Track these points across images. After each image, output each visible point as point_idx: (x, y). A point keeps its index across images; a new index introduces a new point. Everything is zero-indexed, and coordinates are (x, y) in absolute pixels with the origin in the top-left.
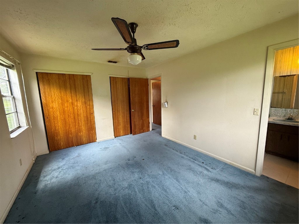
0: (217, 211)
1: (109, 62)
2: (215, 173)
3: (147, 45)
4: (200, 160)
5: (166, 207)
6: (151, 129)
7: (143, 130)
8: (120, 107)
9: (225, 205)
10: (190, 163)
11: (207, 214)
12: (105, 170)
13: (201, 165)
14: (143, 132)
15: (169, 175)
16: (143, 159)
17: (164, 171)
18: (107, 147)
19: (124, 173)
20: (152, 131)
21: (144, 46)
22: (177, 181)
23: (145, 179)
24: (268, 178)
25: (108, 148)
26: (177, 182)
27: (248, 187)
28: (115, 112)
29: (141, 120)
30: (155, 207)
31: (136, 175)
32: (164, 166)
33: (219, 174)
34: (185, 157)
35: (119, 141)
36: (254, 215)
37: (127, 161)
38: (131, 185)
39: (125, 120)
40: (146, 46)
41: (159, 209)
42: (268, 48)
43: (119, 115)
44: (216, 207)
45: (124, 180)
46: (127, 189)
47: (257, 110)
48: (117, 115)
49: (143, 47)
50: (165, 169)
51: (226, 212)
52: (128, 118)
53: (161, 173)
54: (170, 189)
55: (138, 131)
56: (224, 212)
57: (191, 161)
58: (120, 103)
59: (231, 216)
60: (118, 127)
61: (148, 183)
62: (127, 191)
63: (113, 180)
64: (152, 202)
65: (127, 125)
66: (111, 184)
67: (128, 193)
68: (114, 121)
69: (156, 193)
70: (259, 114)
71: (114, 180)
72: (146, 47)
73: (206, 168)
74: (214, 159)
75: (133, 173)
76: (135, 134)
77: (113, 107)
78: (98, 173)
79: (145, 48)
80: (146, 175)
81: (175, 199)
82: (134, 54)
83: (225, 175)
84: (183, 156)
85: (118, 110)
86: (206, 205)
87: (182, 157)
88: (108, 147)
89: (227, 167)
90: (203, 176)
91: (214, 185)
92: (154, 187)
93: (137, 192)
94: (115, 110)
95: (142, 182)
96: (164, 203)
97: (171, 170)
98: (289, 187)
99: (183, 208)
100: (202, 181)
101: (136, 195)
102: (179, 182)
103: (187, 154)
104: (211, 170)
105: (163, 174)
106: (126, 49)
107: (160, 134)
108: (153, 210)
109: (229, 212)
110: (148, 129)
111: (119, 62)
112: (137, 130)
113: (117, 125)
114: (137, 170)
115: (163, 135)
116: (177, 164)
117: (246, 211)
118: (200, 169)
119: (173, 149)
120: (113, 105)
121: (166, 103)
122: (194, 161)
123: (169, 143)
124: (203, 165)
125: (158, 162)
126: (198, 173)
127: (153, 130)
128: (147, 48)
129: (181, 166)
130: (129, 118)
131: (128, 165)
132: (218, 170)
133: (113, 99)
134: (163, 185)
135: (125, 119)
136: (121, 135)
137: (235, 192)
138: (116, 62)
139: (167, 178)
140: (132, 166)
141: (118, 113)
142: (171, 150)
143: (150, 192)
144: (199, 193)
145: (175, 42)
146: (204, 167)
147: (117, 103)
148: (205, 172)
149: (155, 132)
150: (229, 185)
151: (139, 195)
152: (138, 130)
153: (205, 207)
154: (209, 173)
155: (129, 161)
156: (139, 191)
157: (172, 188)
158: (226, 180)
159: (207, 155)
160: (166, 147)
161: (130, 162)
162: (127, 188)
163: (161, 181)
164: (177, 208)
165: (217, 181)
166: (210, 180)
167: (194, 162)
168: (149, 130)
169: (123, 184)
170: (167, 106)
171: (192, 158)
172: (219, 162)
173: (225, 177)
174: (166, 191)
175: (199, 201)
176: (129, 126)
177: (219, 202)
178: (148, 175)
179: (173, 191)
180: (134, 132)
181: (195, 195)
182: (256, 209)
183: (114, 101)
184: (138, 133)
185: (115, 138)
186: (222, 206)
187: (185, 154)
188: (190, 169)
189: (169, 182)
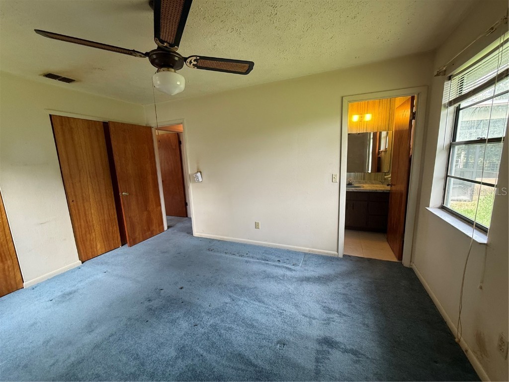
0: (329, 319)
1: (50, 76)
2: (300, 271)
3: (198, 58)
4: (273, 257)
5: (268, 351)
6: (166, 228)
7: (150, 232)
8: (90, 187)
9: (332, 306)
10: (263, 268)
11: (321, 330)
12: (97, 346)
13: (278, 264)
14: (152, 235)
15: (242, 299)
16: (180, 287)
17: (231, 294)
18: (68, 290)
19: (152, 332)
20: (170, 230)
21: (190, 59)
22: (259, 302)
23: (205, 322)
24: (349, 256)
25: (75, 292)
26: (261, 305)
27: (340, 274)
28: (77, 204)
29: (145, 213)
30: (251, 362)
31: (184, 325)
32: (225, 285)
33: (305, 270)
34: (252, 260)
35: (99, 267)
36: (361, 304)
37: (147, 304)
38: (184, 347)
39: (106, 218)
40: (195, 58)
41: (259, 362)
42: (342, 98)
43: (87, 208)
44: (325, 316)
45: (161, 345)
46: (180, 360)
47: (336, 175)
48: (83, 209)
49: (188, 60)
50: (231, 291)
51: (338, 316)
52: (114, 212)
53: (228, 300)
54: (257, 321)
55: (141, 236)
56: (335, 316)
57: (263, 264)
58: (89, 179)
59: (345, 318)
60: (88, 236)
61: (214, 327)
62: (181, 364)
63: (135, 359)
64: (240, 357)
65: (111, 228)
66: (133, 370)
67: (187, 366)
68: (76, 225)
69: (239, 338)
70: (338, 181)
71: (137, 357)
72: (194, 61)
73: (287, 268)
74: (289, 251)
75: (173, 322)
76: (134, 243)
77: (68, 191)
78: (79, 363)
79: (191, 62)
80: (203, 314)
81: (273, 331)
82: (168, 71)
83: (312, 269)
84: (246, 259)
85: (83, 196)
86: (314, 318)
87: (247, 262)
88: (73, 288)
89: (308, 257)
90: (290, 280)
91: (308, 287)
92: (230, 329)
93: (205, 354)
94: (76, 198)
95: (203, 330)
96: (261, 347)
97: (243, 288)
98: (369, 260)
99: (291, 339)
100: (291, 288)
101: (204, 360)
102: (263, 302)
103: (251, 255)
104: (292, 267)
105: (233, 300)
106: (147, 54)
107: (190, 231)
108: (251, 369)
109: (340, 314)
110: (161, 227)
111: (77, 81)
112: (138, 234)
113: (86, 232)
114: (179, 314)
115: (196, 233)
116: (245, 276)
117: (353, 303)
118: (281, 272)
119: (226, 253)
120: (67, 187)
121: (199, 174)
122: (266, 262)
123: (211, 245)
124: (280, 264)
125: (212, 284)
126: (281, 278)
127: (169, 227)
128: (195, 63)
129: (252, 276)
130: (115, 210)
131: (154, 311)
132: (301, 264)
133: (66, 172)
134: (243, 319)
135: (106, 216)
136: (100, 253)
137: (332, 286)
138: (68, 81)
139: (242, 303)
140: (164, 308)
141: (83, 203)
142: (224, 255)
143: (228, 342)
144: (296, 306)
145: (247, 65)
146: (284, 267)
147: (80, 181)
148: (288, 273)
149: (175, 231)
150: (321, 280)
151: (211, 358)
152: (141, 234)
153: (314, 321)
154: (294, 272)
155: (151, 303)
156: (206, 351)
157: (259, 317)
158: (316, 275)
159: (278, 247)
160: (211, 253)
161: (156, 303)
162: (177, 358)
163: (236, 314)
164: (283, 343)
165: (308, 279)
166: (299, 282)
167: (267, 264)
168: (163, 230)
169: (163, 355)
170: (201, 180)
171: (263, 259)
172: (297, 253)
173: (313, 271)
174: (253, 326)
175: (303, 317)
176: (116, 228)
177: (324, 307)
178: (208, 313)
179: (263, 321)
180: (131, 240)
181: (294, 311)
182: (359, 297)
183: (71, 175)
184: (141, 239)
185: (83, 263)
186: (329, 311)
187: (248, 255)
188: (268, 277)
189: (249, 309)
